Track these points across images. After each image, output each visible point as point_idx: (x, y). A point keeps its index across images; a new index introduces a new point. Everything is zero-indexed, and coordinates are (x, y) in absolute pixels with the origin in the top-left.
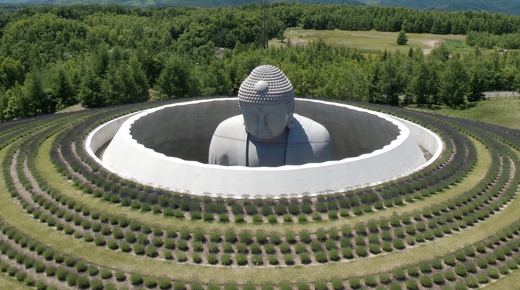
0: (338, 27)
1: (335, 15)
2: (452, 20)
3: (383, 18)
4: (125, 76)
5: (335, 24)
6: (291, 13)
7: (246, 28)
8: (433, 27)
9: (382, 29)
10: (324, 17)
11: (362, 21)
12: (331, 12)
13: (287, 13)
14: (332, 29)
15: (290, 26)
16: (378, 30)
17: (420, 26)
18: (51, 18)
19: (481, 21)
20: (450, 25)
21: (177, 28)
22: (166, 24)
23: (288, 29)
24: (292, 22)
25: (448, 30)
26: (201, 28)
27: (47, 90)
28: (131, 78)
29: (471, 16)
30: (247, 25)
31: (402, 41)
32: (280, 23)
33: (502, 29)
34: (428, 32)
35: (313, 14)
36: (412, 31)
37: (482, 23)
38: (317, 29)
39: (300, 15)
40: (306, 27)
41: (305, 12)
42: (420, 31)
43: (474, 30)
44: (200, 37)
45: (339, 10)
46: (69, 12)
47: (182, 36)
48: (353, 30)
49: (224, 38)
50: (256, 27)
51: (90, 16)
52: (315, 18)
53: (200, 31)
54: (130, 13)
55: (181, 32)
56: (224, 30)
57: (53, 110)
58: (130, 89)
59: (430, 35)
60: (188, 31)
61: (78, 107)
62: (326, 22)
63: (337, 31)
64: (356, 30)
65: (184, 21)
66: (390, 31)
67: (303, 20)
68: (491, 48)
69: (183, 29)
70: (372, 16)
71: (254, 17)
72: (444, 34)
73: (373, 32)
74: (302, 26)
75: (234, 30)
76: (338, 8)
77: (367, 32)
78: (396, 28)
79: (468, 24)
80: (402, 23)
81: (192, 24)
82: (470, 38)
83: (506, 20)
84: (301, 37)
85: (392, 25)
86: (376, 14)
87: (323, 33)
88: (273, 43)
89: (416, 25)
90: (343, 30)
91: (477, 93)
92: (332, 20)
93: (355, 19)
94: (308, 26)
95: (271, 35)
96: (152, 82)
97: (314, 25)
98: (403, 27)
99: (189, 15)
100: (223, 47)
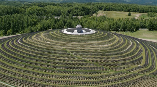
0: (113, 10)
1: (112, 7)
2: (145, 9)
3: (126, 8)
4: (60, 24)
6: (100, 6)
7: (87, 11)
8: (139, 11)
9: (125, 11)
10: (109, 7)
11: (120, 9)
14: (111, 11)
16: (124, 11)
17: (136, 10)
18: (37, 7)
20: (144, 10)
21: (69, 10)
22: (67, 9)
23: (99, 11)
24: (100, 9)
25: (143, 12)
28: (61, 24)
30: (88, 10)
31: (129, 15)
32: (97, 9)
34: (138, 12)
35: (106, 6)
36: (133, 12)
37: (153, 10)
38: (107, 11)
39: (103, 7)
40: (104, 10)
41: (104, 6)
42: (136, 12)
43: (150, 12)
44: (75, 13)
46: (41, 5)
47: (71, 13)
49: (81, 13)
50: (90, 10)
51: (46, 6)
52: (107, 8)
53: (75, 11)
54: (57, 5)
56: (81, 11)
58: (61, 26)
59: (138, 13)
60: (72, 11)
61: (51, 29)
62: (110, 9)
64: (118, 11)
65: (71, 9)
66: (127, 11)
68: (154, 17)
69: (71, 11)
70: (123, 7)
71: (90, 8)
72: (142, 13)
73: (123, 12)
74: (103, 10)
75: (84, 11)
76: (114, 5)
77: (121, 12)
78: (129, 11)
79: (149, 10)
81: (73, 9)
82: (149, 14)
84: (102, 13)
85: (128, 10)
86: (124, 7)
87: (109, 12)
88: (94, 15)
89: (134, 10)
90: (115, 11)
91: (137, 29)
92: (112, 8)
93: (118, 8)
94: (105, 10)
95: (94, 12)
96: (65, 25)
97: (107, 9)
98: (131, 10)
99: (73, 6)
100: (81, 15)
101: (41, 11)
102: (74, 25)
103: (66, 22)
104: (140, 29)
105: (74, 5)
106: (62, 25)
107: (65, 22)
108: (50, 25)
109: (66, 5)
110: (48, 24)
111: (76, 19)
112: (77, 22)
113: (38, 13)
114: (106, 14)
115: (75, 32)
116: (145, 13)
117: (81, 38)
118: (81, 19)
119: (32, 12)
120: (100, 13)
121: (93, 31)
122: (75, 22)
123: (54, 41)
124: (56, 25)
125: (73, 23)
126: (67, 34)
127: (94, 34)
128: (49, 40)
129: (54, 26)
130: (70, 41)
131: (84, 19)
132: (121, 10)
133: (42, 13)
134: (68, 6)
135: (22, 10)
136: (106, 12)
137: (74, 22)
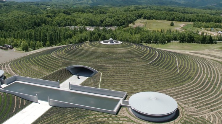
0: (154, 19)
2: (191, 17)
3: (169, 16)
5: (153, 18)
8: (185, 20)
10: (150, 15)
11: (162, 17)
12: (153, 13)
13: (138, 14)
14: (153, 19)
15: (138, 18)
16: (167, 20)
17: (181, 19)
19: (201, 18)
20: (190, 19)
21: (102, 20)
23: (138, 19)
24: (139, 17)
25: (189, 21)
26: (109, 20)
27: (83, 38)
29: (198, 16)
30: (123, 19)
31: (172, 25)
32: (135, 17)
33: (208, 20)
34: (183, 21)
35: (147, 14)
36: (178, 21)
38: (147, 19)
39: (142, 14)
41: (144, 13)
42: (181, 21)
43: (198, 21)
44: (109, 23)
45: (156, 13)
46: (67, 12)
47: (104, 22)
48: (159, 20)
49: (116, 23)
50: (126, 20)
51: (74, 14)
52: (147, 16)
53: (109, 21)
55: (104, 21)
56: (116, 21)
57: (83, 42)
58: (96, 39)
59: (184, 22)
60: (106, 21)
62: (151, 17)
63: (154, 20)
64: (160, 20)
65: (104, 17)
67: (143, 16)
69: (104, 20)
70: (166, 15)
71: (126, 17)
73: (166, 21)
74: (143, 18)
75: (119, 21)
76: (155, 12)
77: (164, 21)
78: (173, 19)
79: (196, 19)
80: (175, 18)
81: (107, 18)
83: (210, 17)
84: (141, 22)
86: (167, 15)
87: (149, 21)
88: (131, 25)
89: (179, 19)
90: (156, 20)
91: (169, 41)
92: (153, 16)
93: (160, 16)
94: (145, 18)
95: (131, 22)
96: (99, 37)
97: (147, 18)
98: (175, 19)
99: (106, 13)
100: (116, 26)
101: (70, 20)
102: (108, 37)
103: (101, 35)
104: (171, 41)
105: (107, 11)
106: (97, 37)
107: (99, 35)
108: (87, 37)
109: (98, 10)
110: (85, 37)
111: (109, 31)
112: (110, 34)
113: (66, 23)
114: (145, 23)
115: (109, 43)
116: (192, 22)
117: (112, 46)
118: (115, 31)
119: (60, 22)
120: (138, 22)
121: (120, 42)
122: (109, 35)
123: (96, 48)
124: (92, 38)
125: (107, 36)
126: (103, 44)
127: (120, 44)
128: (94, 47)
129: (91, 38)
130: (105, 48)
131: (118, 32)
132: (164, 19)
133: (71, 23)
134: (101, 13)
135: (49, 20)
136: (145, 21)
137: (107, 34)
